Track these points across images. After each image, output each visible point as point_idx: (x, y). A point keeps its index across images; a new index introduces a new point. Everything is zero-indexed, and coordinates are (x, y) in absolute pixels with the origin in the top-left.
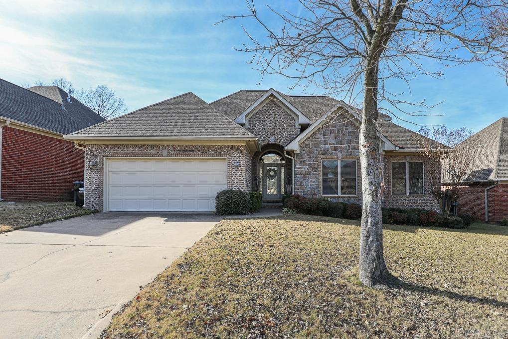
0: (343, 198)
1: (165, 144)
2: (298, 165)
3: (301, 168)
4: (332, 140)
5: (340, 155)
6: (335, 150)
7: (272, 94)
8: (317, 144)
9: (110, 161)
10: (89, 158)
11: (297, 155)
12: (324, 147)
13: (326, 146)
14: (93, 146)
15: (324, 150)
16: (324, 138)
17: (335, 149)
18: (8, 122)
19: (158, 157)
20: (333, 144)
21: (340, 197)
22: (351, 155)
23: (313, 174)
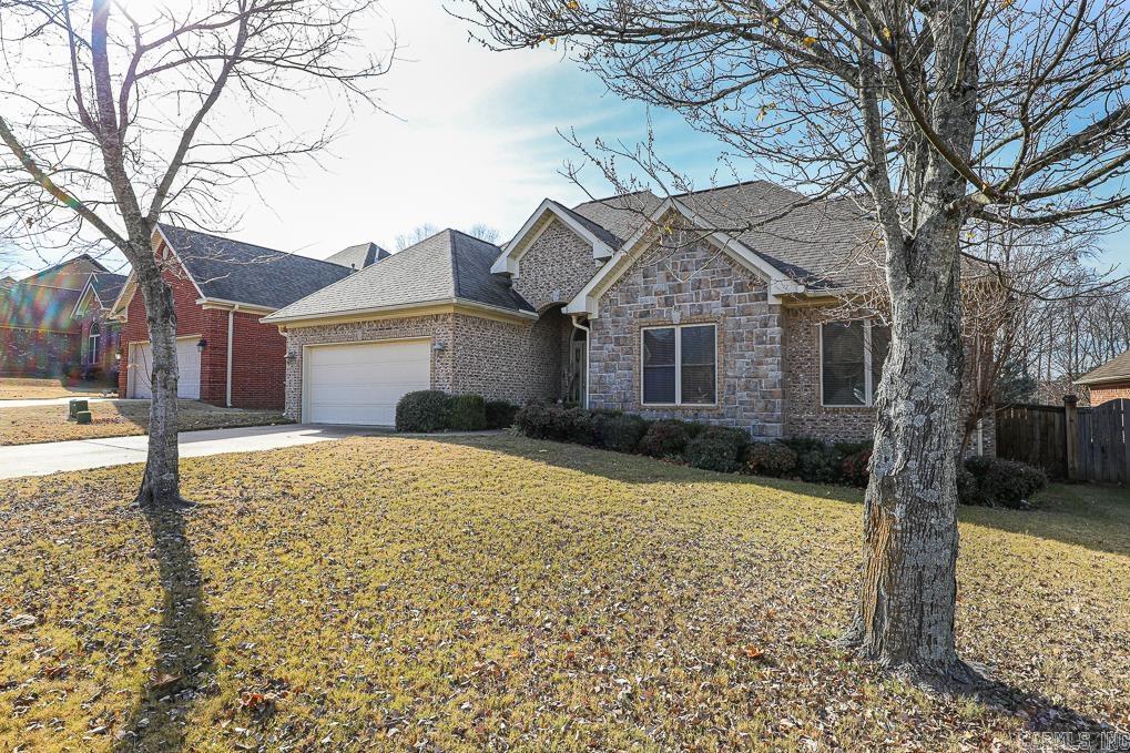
0: (683, 409)
1: (360, 320)
2: (595, 343)
3: (602, 348)
4: (660, 284)
5: (676, 316)
6: (667, 305)
7: (548, 209)
8: (631, 297)
9: (314, 350)
10: (291, 347)
11: (595, 321)
12: (643, 300)
13: (650, 300)
14: (293, 330)
15: (645, 307)
16: (645, 282)
17: (668, 302)
18: (237, 307)
19: (352, 342)
20: (664, 293)
21: (678, 408)
22: (700, 313)
23: (624, 359)
